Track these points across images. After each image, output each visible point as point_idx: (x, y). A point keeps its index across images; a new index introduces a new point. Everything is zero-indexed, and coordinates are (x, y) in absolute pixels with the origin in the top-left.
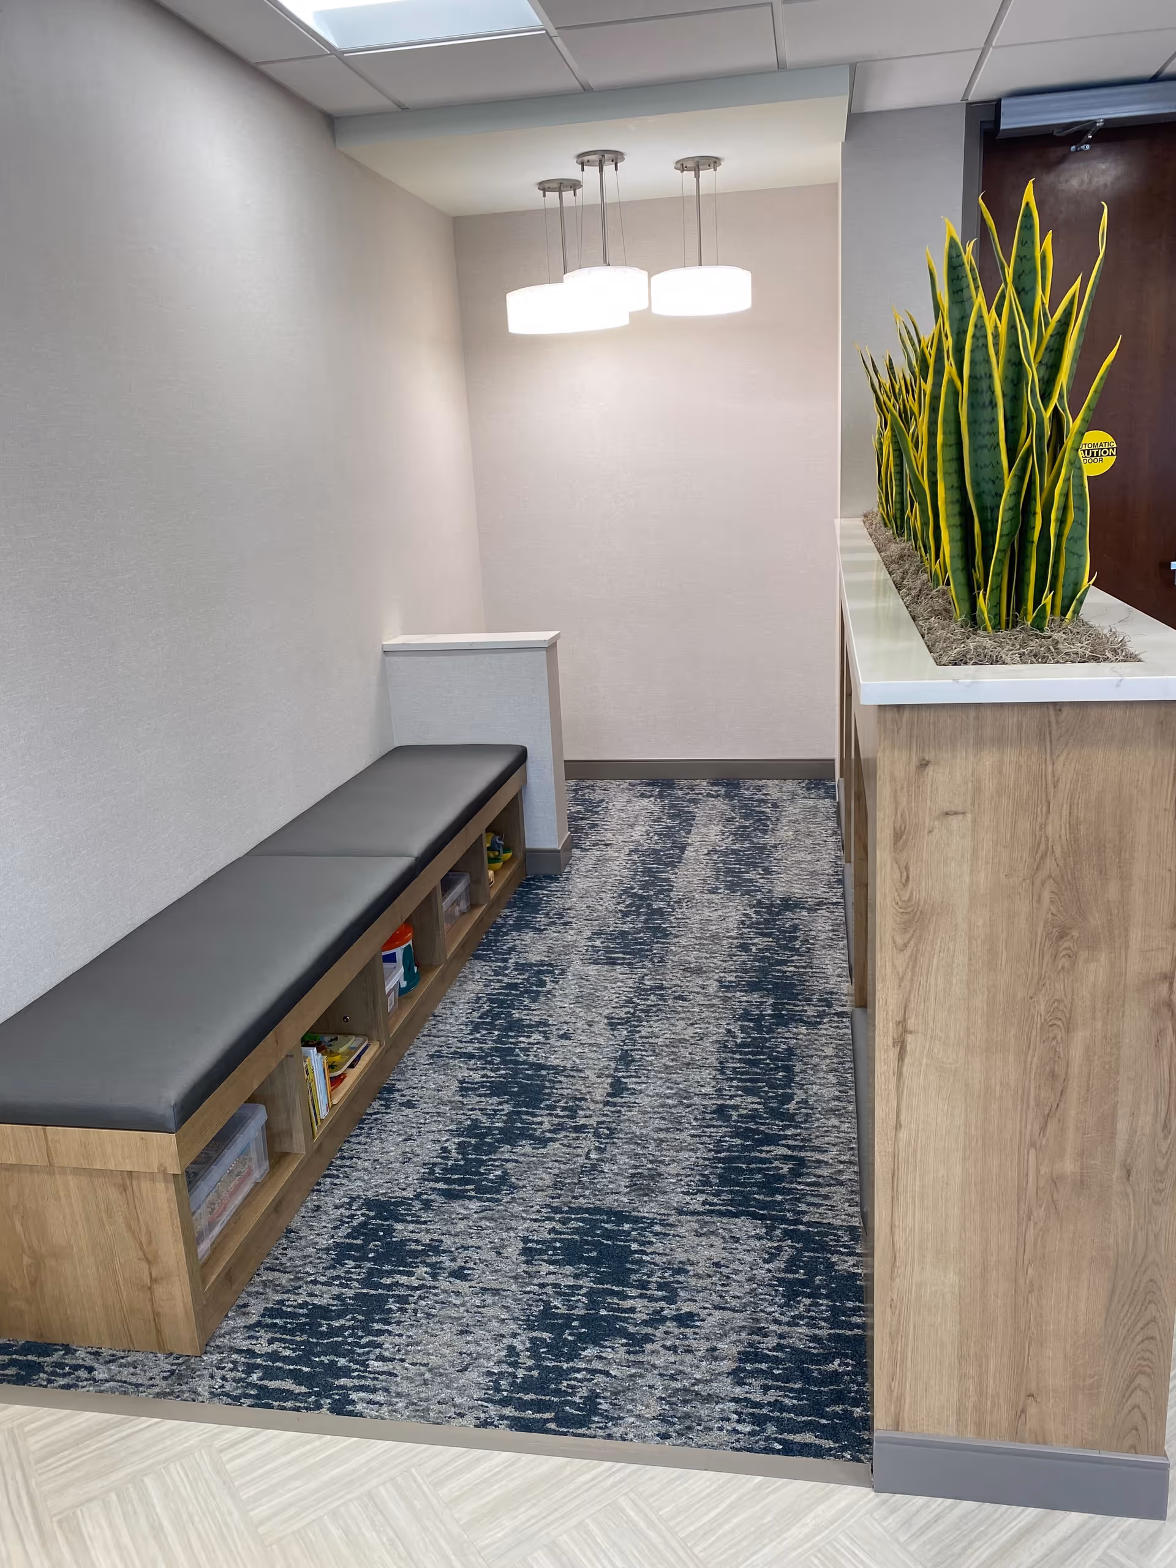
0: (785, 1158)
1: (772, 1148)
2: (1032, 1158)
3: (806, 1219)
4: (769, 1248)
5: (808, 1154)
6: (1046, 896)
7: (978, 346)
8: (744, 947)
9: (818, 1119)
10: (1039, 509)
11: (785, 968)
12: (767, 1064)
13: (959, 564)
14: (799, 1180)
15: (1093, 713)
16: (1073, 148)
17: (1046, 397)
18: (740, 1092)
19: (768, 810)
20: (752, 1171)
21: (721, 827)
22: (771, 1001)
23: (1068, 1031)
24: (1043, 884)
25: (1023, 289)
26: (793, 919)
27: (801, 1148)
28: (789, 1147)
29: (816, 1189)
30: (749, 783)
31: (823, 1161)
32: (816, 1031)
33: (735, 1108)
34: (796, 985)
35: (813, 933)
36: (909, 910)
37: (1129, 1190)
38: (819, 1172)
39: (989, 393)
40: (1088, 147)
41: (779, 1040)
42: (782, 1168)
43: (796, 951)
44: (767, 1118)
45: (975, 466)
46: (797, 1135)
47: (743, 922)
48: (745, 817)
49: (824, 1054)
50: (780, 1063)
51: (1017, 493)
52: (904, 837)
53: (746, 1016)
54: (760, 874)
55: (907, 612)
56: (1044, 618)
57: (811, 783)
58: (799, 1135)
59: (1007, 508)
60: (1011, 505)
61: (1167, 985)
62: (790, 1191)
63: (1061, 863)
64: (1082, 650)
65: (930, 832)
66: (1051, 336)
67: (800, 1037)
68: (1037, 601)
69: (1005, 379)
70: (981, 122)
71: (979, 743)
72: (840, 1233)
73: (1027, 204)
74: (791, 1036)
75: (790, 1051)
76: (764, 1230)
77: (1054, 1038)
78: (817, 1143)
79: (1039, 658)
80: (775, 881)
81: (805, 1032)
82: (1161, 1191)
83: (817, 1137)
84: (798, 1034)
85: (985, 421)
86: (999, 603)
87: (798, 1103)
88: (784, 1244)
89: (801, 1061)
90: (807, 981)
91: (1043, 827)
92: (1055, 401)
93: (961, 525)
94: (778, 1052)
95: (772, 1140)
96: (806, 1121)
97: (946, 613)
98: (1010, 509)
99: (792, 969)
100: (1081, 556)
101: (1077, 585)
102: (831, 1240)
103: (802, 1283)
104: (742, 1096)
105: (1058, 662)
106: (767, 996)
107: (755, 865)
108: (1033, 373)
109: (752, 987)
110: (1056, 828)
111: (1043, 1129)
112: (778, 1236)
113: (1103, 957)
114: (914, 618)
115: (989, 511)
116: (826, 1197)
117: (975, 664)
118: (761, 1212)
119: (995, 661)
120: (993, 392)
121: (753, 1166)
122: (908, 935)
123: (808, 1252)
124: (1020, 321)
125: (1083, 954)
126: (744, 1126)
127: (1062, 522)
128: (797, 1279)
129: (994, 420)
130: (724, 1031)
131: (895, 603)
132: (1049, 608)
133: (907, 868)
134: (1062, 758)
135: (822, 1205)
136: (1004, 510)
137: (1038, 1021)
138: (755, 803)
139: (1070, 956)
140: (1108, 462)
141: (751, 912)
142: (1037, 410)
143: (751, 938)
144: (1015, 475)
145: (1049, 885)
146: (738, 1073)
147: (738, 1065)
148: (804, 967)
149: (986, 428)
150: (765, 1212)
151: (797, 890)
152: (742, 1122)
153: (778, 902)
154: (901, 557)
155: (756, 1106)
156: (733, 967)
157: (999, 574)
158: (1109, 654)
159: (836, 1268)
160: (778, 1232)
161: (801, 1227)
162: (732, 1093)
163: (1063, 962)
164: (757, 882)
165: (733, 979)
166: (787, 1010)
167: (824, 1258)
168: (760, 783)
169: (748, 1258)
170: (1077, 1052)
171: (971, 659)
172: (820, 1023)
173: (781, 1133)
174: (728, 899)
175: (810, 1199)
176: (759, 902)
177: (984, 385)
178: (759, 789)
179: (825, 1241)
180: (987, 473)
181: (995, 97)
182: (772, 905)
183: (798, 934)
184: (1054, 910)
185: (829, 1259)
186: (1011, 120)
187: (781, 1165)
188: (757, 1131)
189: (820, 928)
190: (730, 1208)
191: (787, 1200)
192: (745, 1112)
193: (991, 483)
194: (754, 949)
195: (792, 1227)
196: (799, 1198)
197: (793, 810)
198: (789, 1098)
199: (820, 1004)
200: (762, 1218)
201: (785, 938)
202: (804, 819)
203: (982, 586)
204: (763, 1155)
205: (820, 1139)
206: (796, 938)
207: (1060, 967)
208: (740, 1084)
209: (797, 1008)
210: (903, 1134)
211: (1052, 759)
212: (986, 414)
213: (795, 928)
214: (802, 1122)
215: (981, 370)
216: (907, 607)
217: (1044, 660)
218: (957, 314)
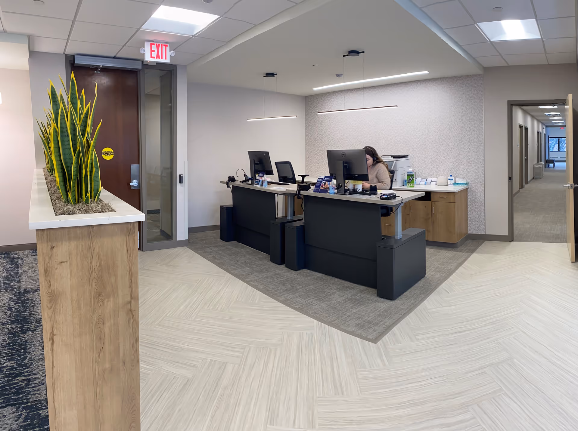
0: (23, 380)
1: (19, 378)
2: (96, 367)
3: (31, 400)
4: (17, 415)
5: (32, 376)
6: (94, 284)
7: (62, 118)
8: (10, 309)
9: (35, 363)
10: (84, 168)
11: (25, 313)
12: (18, 348)
13: (62, 183)
14: (28, 387)
15: (103, 228)
16: (95, 72)
17: (83, 135)
18: (7, 361)
19: (19, 261)
20: (11, 389)
21: (2, 269)
22: (19, 326)
23: (103, 324)
24: (92, 280)
25: (74, 103)
26: (27, 296)
27: (29, 375)
28: (25, 376)
29: (34, 388)
30: (13, 253)
31: (37, 378)
32: (35, 333)
33: (5, 367)
34: (29, 319)
35: (34, 300)
36: (52, 295)
37: (125, 368)
38: (35, 382)
39: (66, 132)
40: (99, 72)
41: (22, 339)
42: (22, 384)
43: (28, 307)
44: (17, 368)
45: (64, 154)
46: (28, 371)
47: (10, 300)
48: (11, 264)
49: (38, 340)
50: (22, 347)
51: (77, 163)
52: (48, 272)
53: (10, 333)
54: (16, 283)
55: (50, 199)
56: (88, 200)
57: (34, 251)
58: (29, 370)
59: (74, 167)
60: (76, 166)
61: (130, 305)
62: (25, 392)
63: (98, 273)
64: (99, 209)
65: (56, 269)
66: (84, 118)
67: (29, 336)
68: (86, 195)
69: (71, 129)
70: (70, 60)
71: (70, 239)
72: (42, 402)
73: (72, 78)
74: (26, 336)
75: (26, 342)
76: (15, 409)
77: (100, 327)
78: (35, 372)
79: (87, 212)
80: (22, 284)
81: (31, 334)
82: (133, 366)
83: (35, 369)
84: (29, 335)
85: (66, 141)
86: (75, 196)
87: (28, 359)
88: (22, 412)
89: (30, 344)
90: (32, 316)
91: (91, 263)
92: (86, 136)
93: (62, 172)
94: (22, 343)
95: (19, 375)
96: (31, 365)
97: (59, 199)
98: (75, 167)
99: (27, 313)
100: (98, 182)
101: (98, 190)
102: (40, 405)
103: (29, 425)
104: (8, 362)
105: (92, 213)
106: (18, 324)
107: (14, 280)
108: (79, 128)
109: (13, 322)
110: (95, 263)
111: (99, 356)
112: (20, 410)
113: (112, 299)
114: (52, 200)
115: (69, 168)
116: (38, 390)
117: (67, 214)
118: (14, 403)
119: (73, 213)
120: (68, 132)
121: (12, 386)
122: (52, 304)
123: (31, 412)
124: (73, 112)
125: (106, 300)
126: (8, 373)
127: (91, 172)
128: (28, 424)
129: (69, 141)
130: (2, 340)
131: (47, 195)
132: (89, 197)
133: (50, 281)
134: (95, 241)
135: (36, 394)
136: (73, 168)
137: (95, 323)
138: (15, 259)
139: (102, 301)
140: (111, 157)
141: (13, 296)
142: (81, 139)
143: (13, 305)
144: (76, 157)
145: (95, 281)
146: (7, 354)
147: (7, 351)
148: (31, 312)
149: (66, 143)
150: (16, 402)
151: (29, 286)
152: (8, 371)
153: (22, 291)
154: (51, 181)
155: (13, 364)
156: (5, 317)
157: (74, 187)
158: (106, 210)
159: (41, 415)
160: (21, 408)
161: (29, 404)
162: (4, 362)
163: (101, 303)
164: (15, 286)
165: (6, 321)
166: (25, 328)
167: (37, 413)
168: (16, 252)
169: (9, 422)
170: (107, 330)
171: (66, 213)
172: (36, 330)
173: (22, 371)
174: (4, 293)
175: (32, 393)
176: (16, 293)
177: (65, 130)
178: (16, 254)
179: (38, 407)
180: (67, 156)
181: (73, 54)
182: (20, 293)
183: (29, 301)
184: (96, 288)
185: (39, 413)
186: (78, 61)
187: (22, 383)
188: (14, 373)
189: (36, 298)
190: (2, 405)
191: (24, 396)
192: (9, 367)
193: (69, 160)
194: (13, 309)
195: (26, 405)
196: (28, 394)
197: (28, 260)
198: (25, 358)
199: (36, 323)
200: (15, 405)
201: (24, 303)
202: (32, 263)
203: (69, 190)
204: (16, 381)
205: (36, 370)
206: (28, 302)
207: (99, 305)
208: (7, 358)
209: (28, 326)
210: (55, 369)
211: (92, 242)
212: (66, 139)
213: (28, 299)
214: (30, 366)
215: (64, 126)
216: (50, 197)
217: (88, 212)
218: (55, 109)
